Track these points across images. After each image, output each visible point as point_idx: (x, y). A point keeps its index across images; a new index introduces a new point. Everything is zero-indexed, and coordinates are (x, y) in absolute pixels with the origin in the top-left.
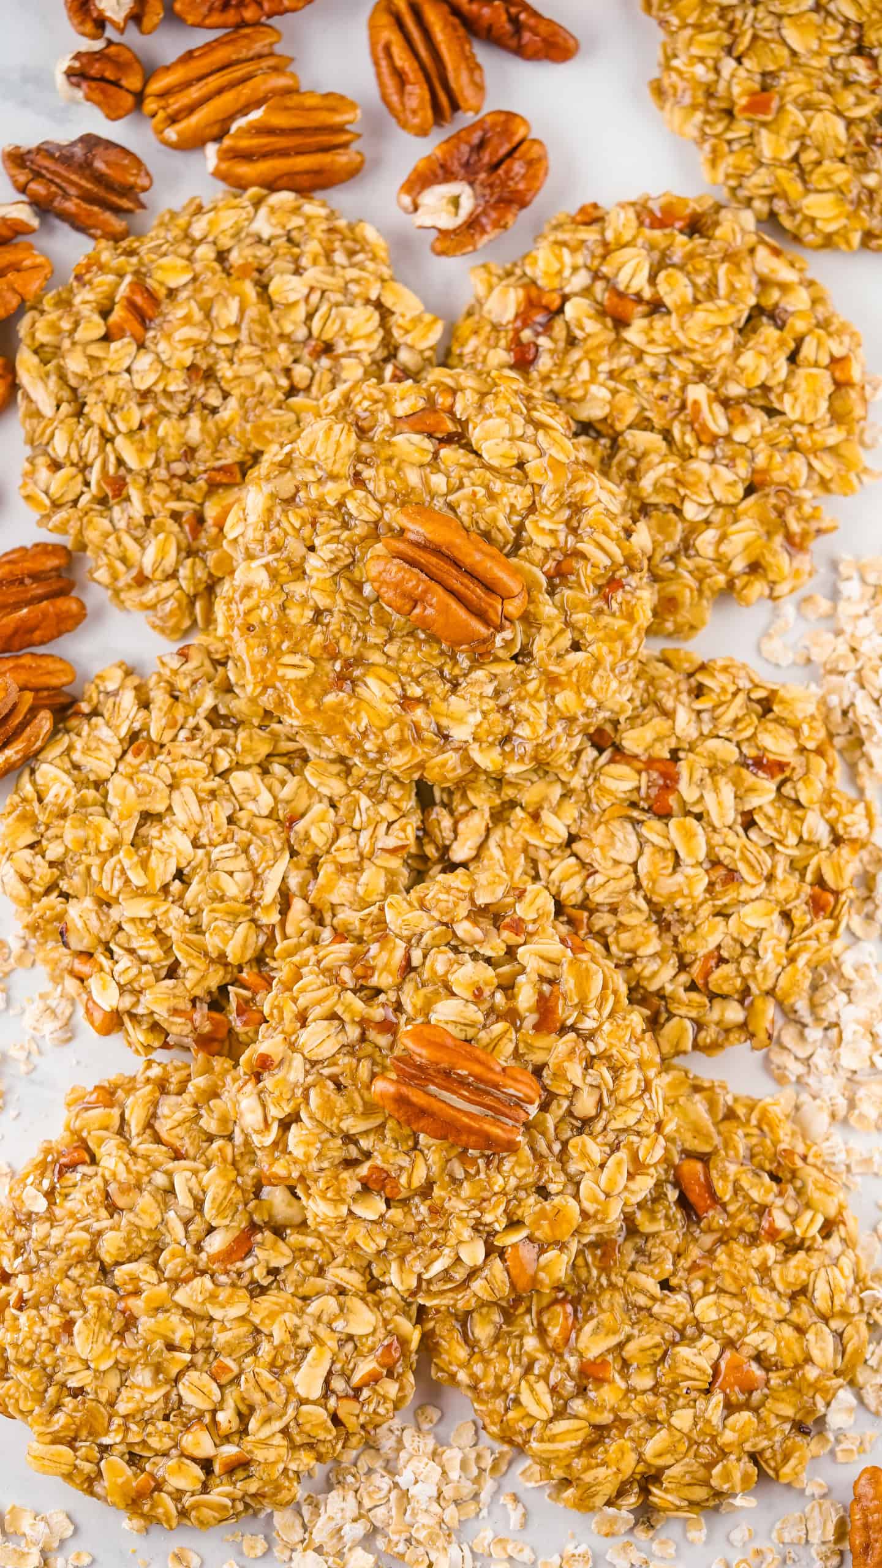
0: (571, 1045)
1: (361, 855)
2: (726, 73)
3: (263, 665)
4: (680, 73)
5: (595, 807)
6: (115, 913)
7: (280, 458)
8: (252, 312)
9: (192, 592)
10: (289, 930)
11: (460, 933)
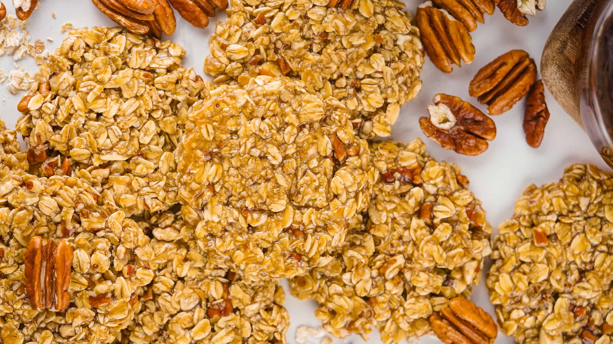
0: (89, 315)
1: (139, 191)
2: (549, 217)
3: (203, 117)
4: (542, 197)
5: (200, 284)
6: (72, 93)
7: (298, 89)
8: (361, 51)
9: (227, 71)
10: (94, 172)
11: (119, 248)
